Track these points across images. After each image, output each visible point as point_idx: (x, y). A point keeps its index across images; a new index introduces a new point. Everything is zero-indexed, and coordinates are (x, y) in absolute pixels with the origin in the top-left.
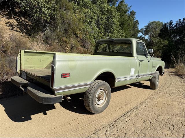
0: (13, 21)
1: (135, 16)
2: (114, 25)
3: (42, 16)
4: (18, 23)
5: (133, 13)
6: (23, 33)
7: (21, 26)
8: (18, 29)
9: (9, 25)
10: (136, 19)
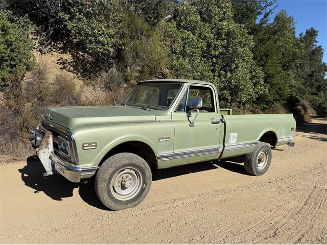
0: (68, 57)
1: (317, 39)
2: (238, 58)
3: (97, 48)
4: (74, 58)
5: (312, 34)
6: (77, 74)
7: (77, 64)
8: (72, 69)
9: (61, 63)
10: (318, 45)
